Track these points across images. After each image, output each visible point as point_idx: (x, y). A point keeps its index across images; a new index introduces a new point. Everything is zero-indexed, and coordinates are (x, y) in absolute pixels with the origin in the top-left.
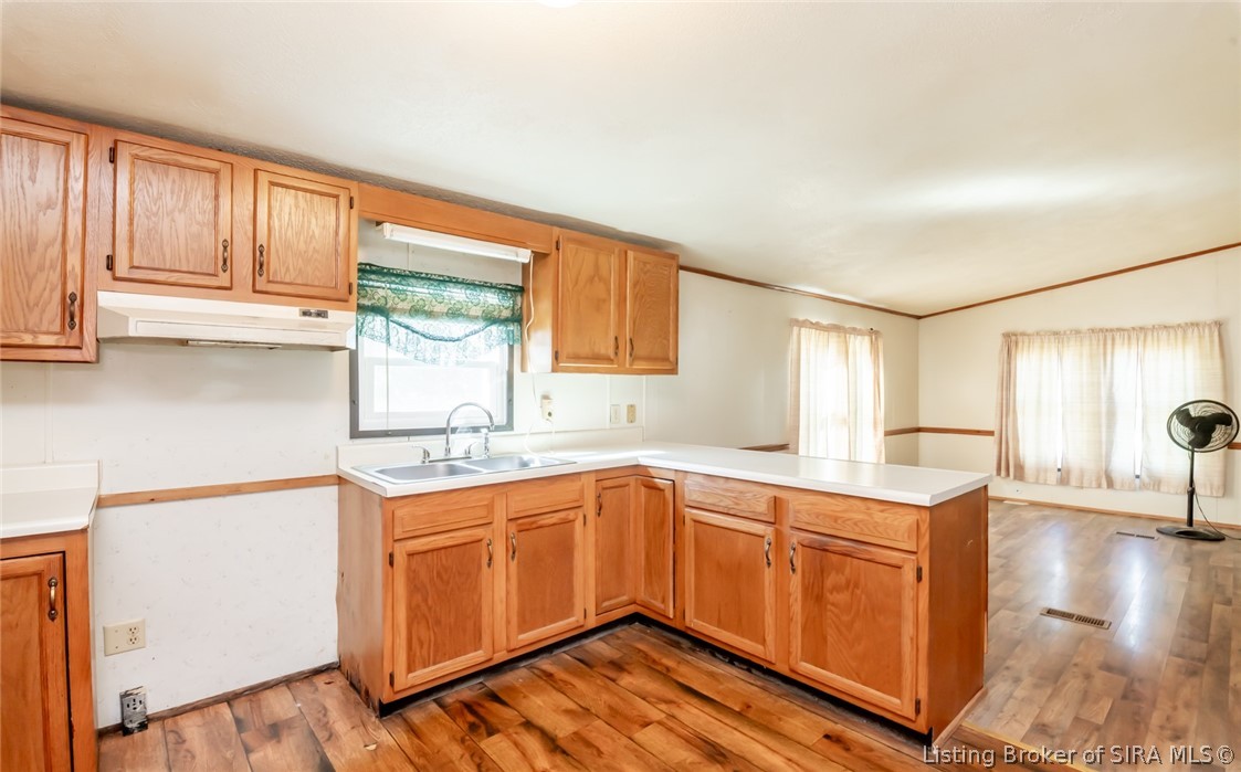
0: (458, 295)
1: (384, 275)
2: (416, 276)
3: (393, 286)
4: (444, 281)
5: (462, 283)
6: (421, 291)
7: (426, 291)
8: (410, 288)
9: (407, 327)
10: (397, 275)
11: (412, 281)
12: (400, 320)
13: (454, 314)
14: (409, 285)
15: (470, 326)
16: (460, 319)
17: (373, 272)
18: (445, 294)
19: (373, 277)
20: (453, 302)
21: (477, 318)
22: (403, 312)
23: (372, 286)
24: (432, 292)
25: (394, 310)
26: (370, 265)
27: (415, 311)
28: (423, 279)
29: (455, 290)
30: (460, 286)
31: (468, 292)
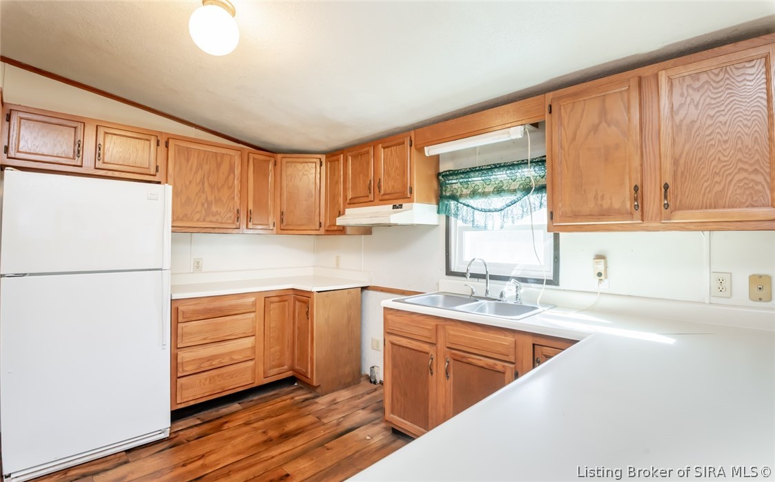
0: (501, 176)
1: (456, 175)
2: (473, 170)
3: (461, 180)
4: (492, 168)
5: (504, 166)
6: (477, 180)
7: (480, 178)
8: (470, 180)
9: (468, 206)
10: (463, 173)
11: (472, 174)
12: (464, 202)
13: (499, 191)
14: (469, 177)
15: (511, 198)
16: (502, 194)
17: (451, 175)
18: (492, 177)
19: (451, 178)
20: (497, 182)
21: (515, 191)
22: (466, 196)
23: (451, 184)
24: (483, 178)
25: (461, 196)
26: (449, 171)
27: (474, 194)
28: (477, 171)
29: (499, 173)
30: (502, 169)
31: (508, 172)
